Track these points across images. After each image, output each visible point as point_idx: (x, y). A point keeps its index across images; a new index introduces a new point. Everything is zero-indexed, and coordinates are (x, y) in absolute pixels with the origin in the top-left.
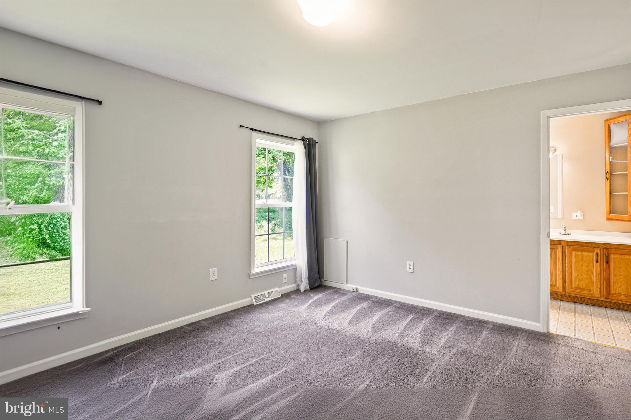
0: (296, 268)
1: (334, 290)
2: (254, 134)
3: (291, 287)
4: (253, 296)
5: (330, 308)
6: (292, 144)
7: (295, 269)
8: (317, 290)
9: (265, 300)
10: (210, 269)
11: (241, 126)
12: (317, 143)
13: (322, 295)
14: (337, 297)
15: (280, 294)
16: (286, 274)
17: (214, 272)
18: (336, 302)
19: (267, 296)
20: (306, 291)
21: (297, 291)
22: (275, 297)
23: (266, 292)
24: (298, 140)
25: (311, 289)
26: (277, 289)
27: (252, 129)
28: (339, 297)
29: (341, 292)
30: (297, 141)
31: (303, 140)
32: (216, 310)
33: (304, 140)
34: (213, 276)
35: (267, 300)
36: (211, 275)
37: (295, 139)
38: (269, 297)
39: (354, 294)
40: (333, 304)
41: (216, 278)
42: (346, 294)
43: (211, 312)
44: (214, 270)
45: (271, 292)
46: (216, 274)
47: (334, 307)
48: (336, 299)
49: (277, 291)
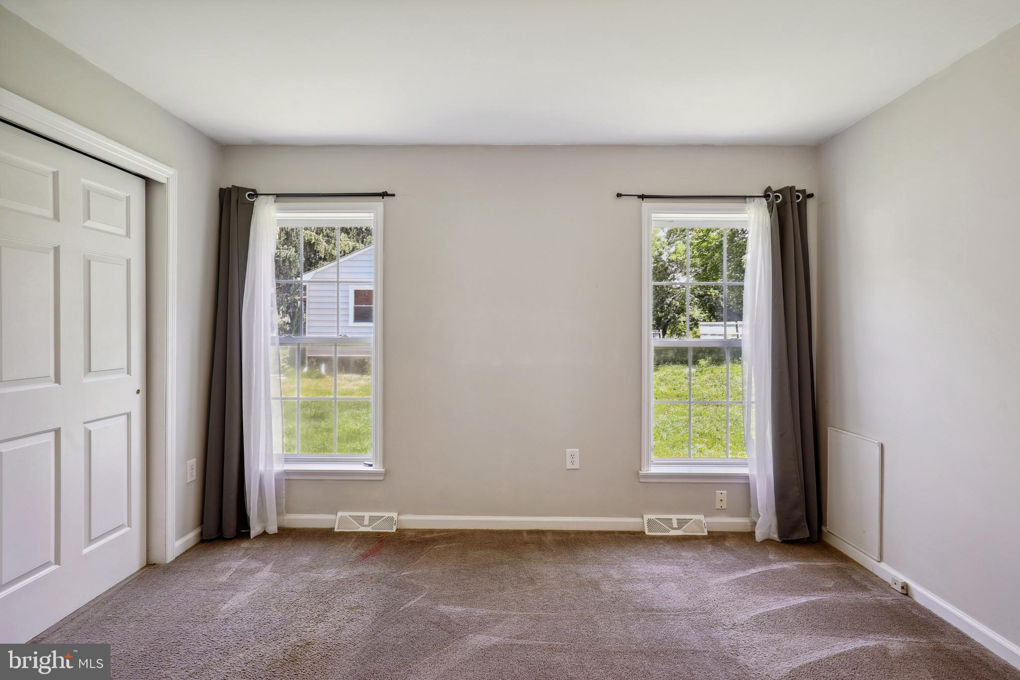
0: (749, 484)
1: (843, 565)
2: (646, 205)
3: (735, 522)
4: (647, 517)
5: (784, 605)
6: (741, 211)
7: (745, 485)
8: (798, 549)
9: (669, 531)
10: (567, 450)
11: (619, 195)
12: (811, 196)
13: (796, 566)
14: (831, 584)
15: (706, 530)
16: (725, 492)
17: (572, 456)
18: (814, 599)
19: (675, 525)
20: (768, 542)
21: (747, 537)
22: (690, 532)
23: (674, 517)
24: (752, 199)
25: (783, 542)
26: (701, 517)
27: (642, 197)
28: (838, 588)
29: (855, 577)
30: (750, 202)
31: (766, 196)
32: (577, 522)
33: (769, 196)
34: (573, 463)
35: (673, 533)
36: (569, 460)
37: (745, 197)
38: (679, 528)
39: (888, 599)
40: (803, 600)
41: (577, 466)
42: (865, 589)
43: (568, 522)
44: (573, 452)
45: (686, 521)
46: (577, 459)
47: (799, 608)
48: (824, 590)
49: (700, 521)
